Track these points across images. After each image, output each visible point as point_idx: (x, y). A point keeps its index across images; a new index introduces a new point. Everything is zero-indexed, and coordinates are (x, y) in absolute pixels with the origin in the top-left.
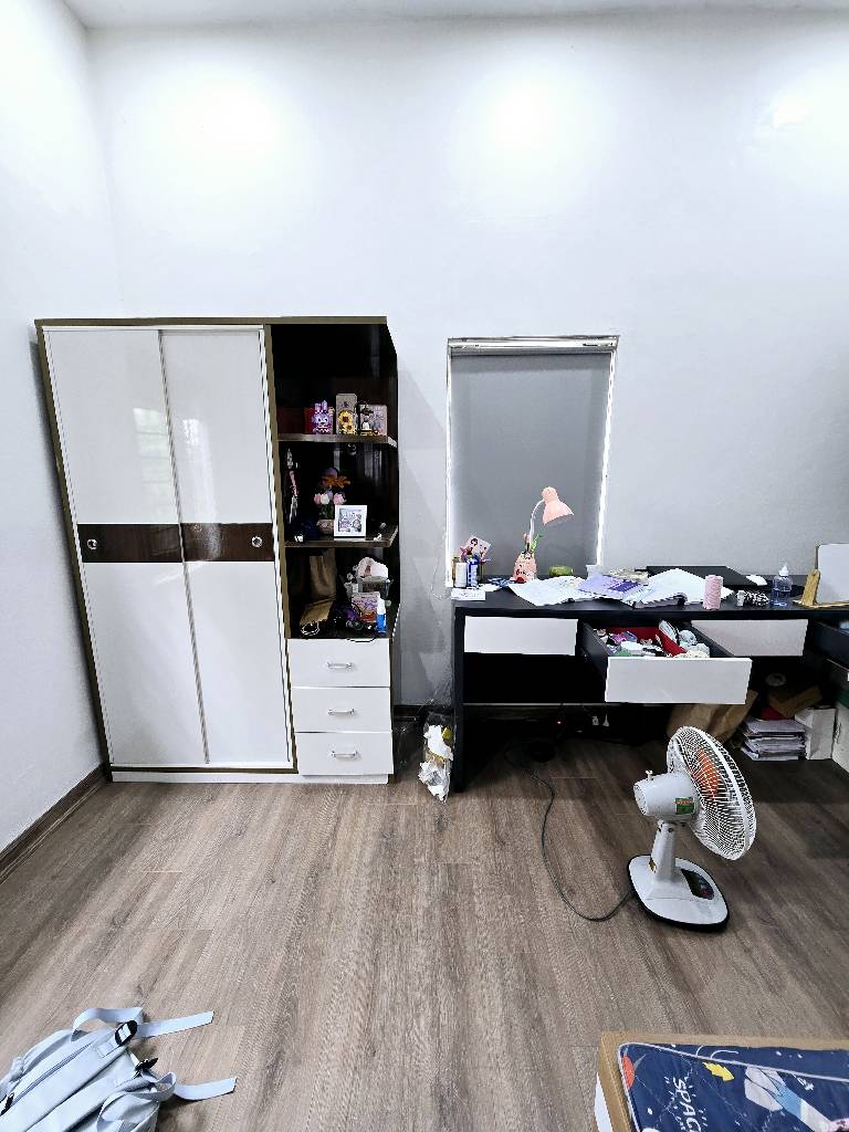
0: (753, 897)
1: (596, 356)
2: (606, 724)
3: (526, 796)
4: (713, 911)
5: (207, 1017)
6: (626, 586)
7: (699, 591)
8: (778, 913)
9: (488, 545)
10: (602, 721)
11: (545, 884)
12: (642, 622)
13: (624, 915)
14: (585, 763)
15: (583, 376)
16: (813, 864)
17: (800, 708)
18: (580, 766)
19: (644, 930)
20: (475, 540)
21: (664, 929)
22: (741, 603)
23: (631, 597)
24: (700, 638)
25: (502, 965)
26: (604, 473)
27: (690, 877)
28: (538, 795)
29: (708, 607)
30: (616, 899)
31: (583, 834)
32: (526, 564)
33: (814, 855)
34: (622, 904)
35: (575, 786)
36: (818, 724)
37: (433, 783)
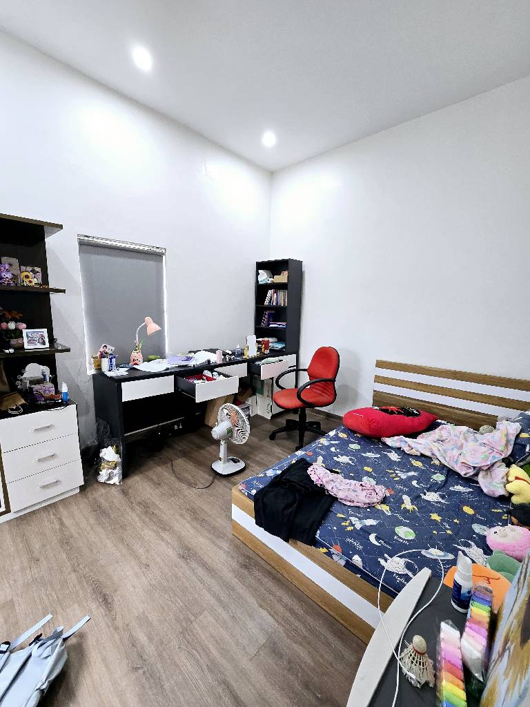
0: (249, 458)
1: (155, 256)
2: (181, 427)
3: (159, 466)
4: (241, 465)
5: (49, 617)
6: (189, 359)
7: (215, 358)
8: (257, 459)
9: (113, 348)
10: (178, 426)
11: (184, 487)
12: (197, 372)
13: (216, 481)
14: (178, 445)
15: (151, 264)
16: (261, 443)
17: (246, 399)
18: (176, 446)
19: (224, 482)
20: (105, 346)
21: (229, 478)
22: (228, 360)
23: (191, 363)
24: (220, 374)
25: (182, 515)
26: (165, 309)
27: (232, 460)
28: (165, 463)
29: (219, 362)
30: (211, 478)
31: (190, 466)
32: (137, 355)
33: (260, 441)
34: (214, 478)
35: (178, 453)
36: (252, 402)
37: (110, 478)
